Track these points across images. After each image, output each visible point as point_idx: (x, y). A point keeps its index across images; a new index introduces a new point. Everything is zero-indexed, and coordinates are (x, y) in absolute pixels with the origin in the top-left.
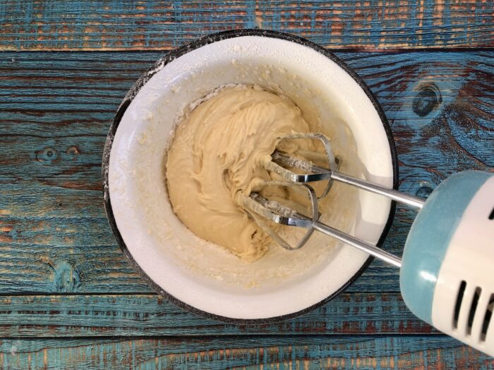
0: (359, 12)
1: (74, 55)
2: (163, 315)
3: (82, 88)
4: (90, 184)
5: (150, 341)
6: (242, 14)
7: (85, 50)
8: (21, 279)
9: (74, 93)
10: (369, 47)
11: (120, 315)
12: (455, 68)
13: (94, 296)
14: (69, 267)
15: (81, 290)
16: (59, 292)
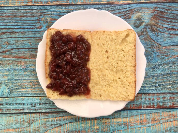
1: (6, 7)
2: (42, 104)
3: (9, 20)
4: (13, 56)
5: (37, 114)
7: (10, 5)
9: (6, 22)
10: (117, 2)
11: (25, 105)
12: (149, 10)
13: (16, 98)
14: (6, 87)
15: (10, 96)
16: (2, 96)
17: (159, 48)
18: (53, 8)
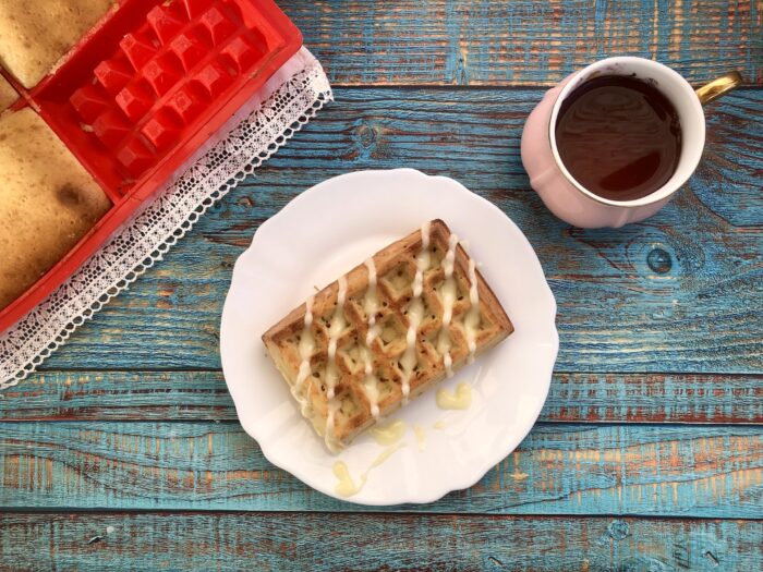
0: (581, 43)
6: (444, 44)
8: (181, 352)
17: (723, 230)
18: (392, 96)
